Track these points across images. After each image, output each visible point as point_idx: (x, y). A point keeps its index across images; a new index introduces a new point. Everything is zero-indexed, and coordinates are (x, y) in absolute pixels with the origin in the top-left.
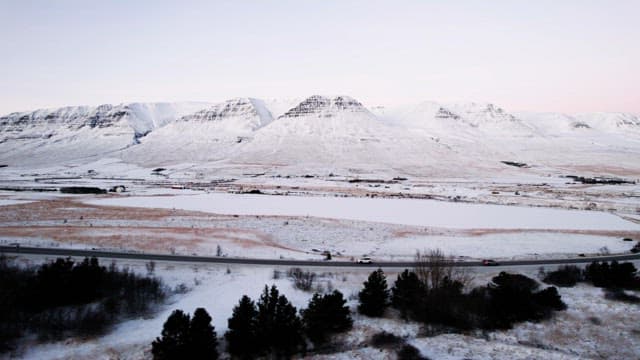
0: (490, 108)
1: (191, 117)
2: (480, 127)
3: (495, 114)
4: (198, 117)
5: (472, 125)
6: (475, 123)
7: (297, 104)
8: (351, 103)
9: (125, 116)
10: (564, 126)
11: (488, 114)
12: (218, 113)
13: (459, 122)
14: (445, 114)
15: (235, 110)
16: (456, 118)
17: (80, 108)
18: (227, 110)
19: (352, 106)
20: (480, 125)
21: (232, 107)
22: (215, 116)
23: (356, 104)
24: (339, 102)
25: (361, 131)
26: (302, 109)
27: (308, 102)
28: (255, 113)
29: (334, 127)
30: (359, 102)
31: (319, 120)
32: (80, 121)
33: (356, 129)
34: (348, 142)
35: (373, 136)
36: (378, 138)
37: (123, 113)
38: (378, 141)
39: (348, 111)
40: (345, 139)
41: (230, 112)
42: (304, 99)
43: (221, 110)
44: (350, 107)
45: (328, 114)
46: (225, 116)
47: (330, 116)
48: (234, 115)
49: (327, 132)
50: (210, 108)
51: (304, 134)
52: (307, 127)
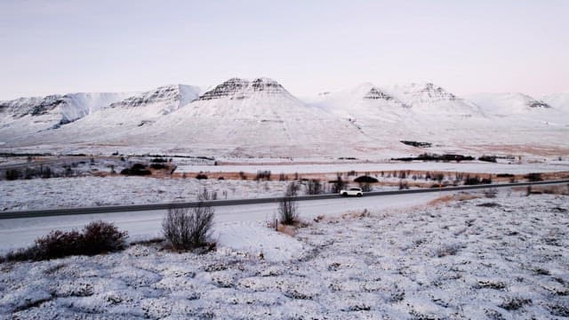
0: (429, 87)
1: (119, 103)
2: (414, 108)
3: (433, 94)
4: (125, 104)
5: (404, 106)
6: (409, 104)
7: (214, 87)
8: (269, 85)
9: (61, 104)
10: (519, 106)
11: (426, 93)
12: (145, 99)
13: (391, 102)
14: (376, 94)
15: (162, 96)
16: (388, 98)
18: (154, 96)
19: (270, 87)
20: (415, 105)
21: (160, 93)
22: (140, 102)
23: (275, 86)
24: (257, 84)
25: (269, 112)
26: (217, 92)
27: (225, 85)
28: (177, 98)
29: (240, 109)
30: (279, 83)
31: (230, 102)
32: (25, 110)
33: (264, 110)
34: (246, 124)
35: (278, 117)
36: (282, 119)
37: (60, 102)
38: (281, 122)
39: (264, 92)
40: (246, 120)
41: (157, 99)
42: (222, 83)
43: (149, 96)
44: (267, 88)
45: (241, 96)
46: (151, 101)
47: (243, 97)
48: (159, 101)
49: (231, 114)
50: (139, 96)
51: (208, 116)
52: (214, 109)
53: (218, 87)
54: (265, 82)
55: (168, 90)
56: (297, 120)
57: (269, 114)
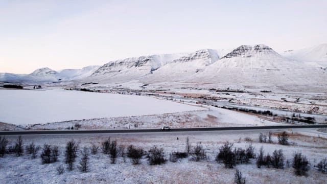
1: (177, 60)
4: (181, 60)
7: (232, 51)
8: (264, 49)
12: (191, 57)
15: (199, 56)
17: (133, 58)
18: (196, 56)
19: (265, 50)
21: (198, 54)
22: (189, 59)
23: (268, 49)
24: (257, 48)
25: (269, 64)
26: (234, 53)
27: (238, 49)
28: (209, 57)
29: (251, 63)
30: (270, 47)
31: (243, 59)
32: (132, 64)
33: (265, 63)
34: (258, 71)
35: (275, 67)
36: (279, 68)
37: (148, 60)
38: (278, 70)
39: (262, 53)
40: (257, 69)
41: (197, 57)
42: (236, 48)
43: (193, 56)
44: (263, 50)
45: (249, 55)
46: (194, 59)
47: (250, 56)
48: (199, 58)
49: (247, 66)
50: (187, 56)
51: (233, 67)
52: (236, 63)
53: (234, 51)
54: (261, 47)
55: (202, 53)
56: (288, 69)
57: (269, 65)
